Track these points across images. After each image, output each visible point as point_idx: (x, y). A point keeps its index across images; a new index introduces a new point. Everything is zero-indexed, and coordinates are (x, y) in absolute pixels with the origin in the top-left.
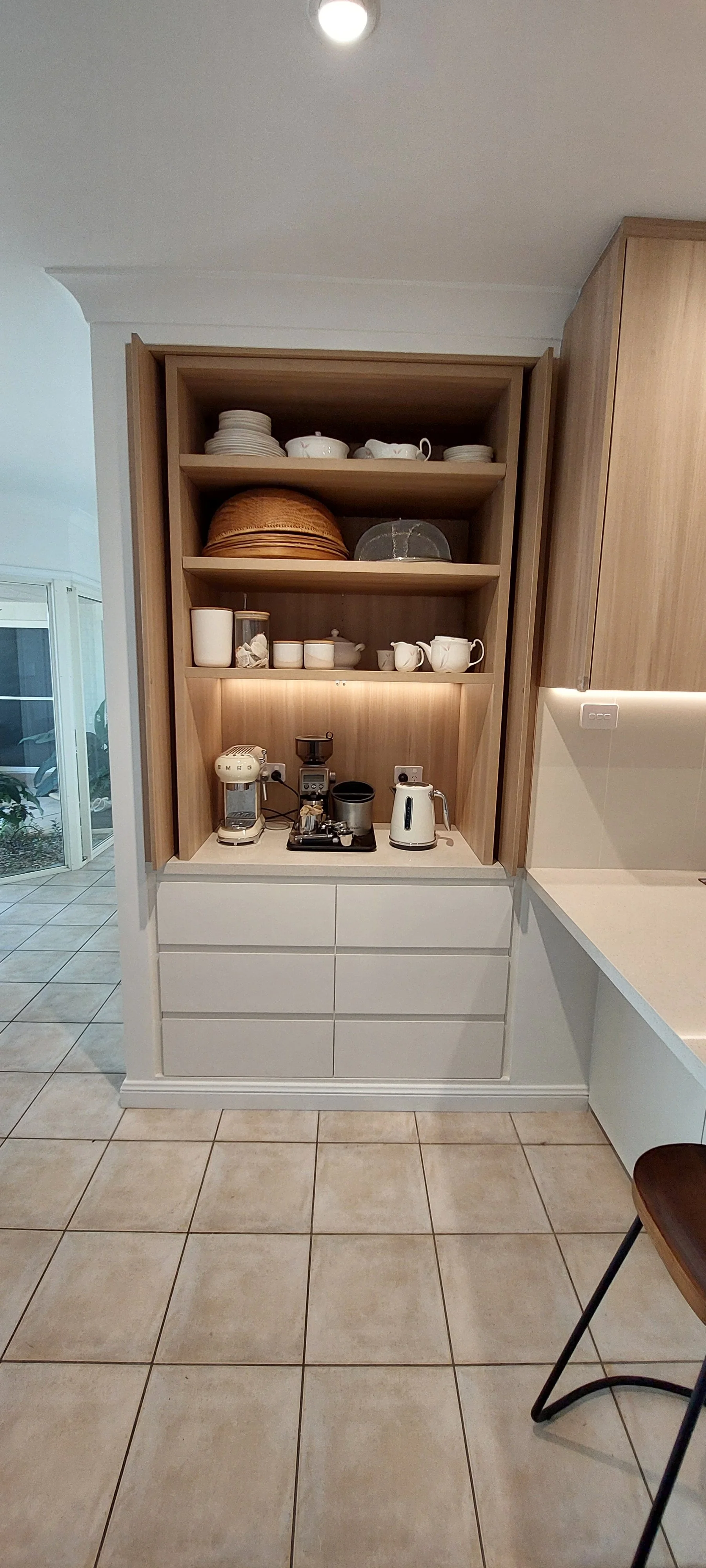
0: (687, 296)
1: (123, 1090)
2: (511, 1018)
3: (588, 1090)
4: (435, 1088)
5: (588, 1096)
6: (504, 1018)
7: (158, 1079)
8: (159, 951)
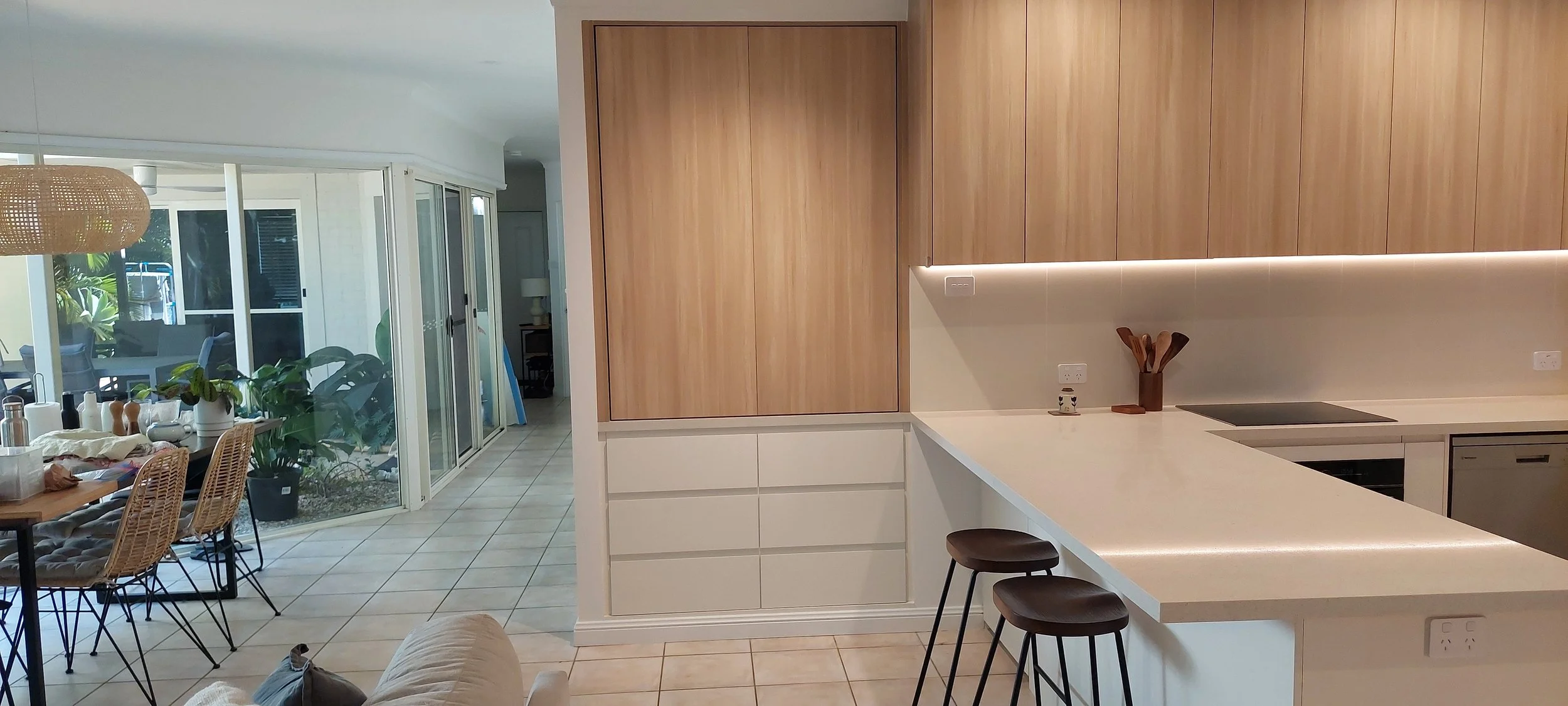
0: (975, 8)
1: (576, 630)
2: (911, 547)
3: (983, 609)
4: (852, 613)
5: (983, 613)
6: (905, 546)
7: (606, 619)
8: (607, 500)
